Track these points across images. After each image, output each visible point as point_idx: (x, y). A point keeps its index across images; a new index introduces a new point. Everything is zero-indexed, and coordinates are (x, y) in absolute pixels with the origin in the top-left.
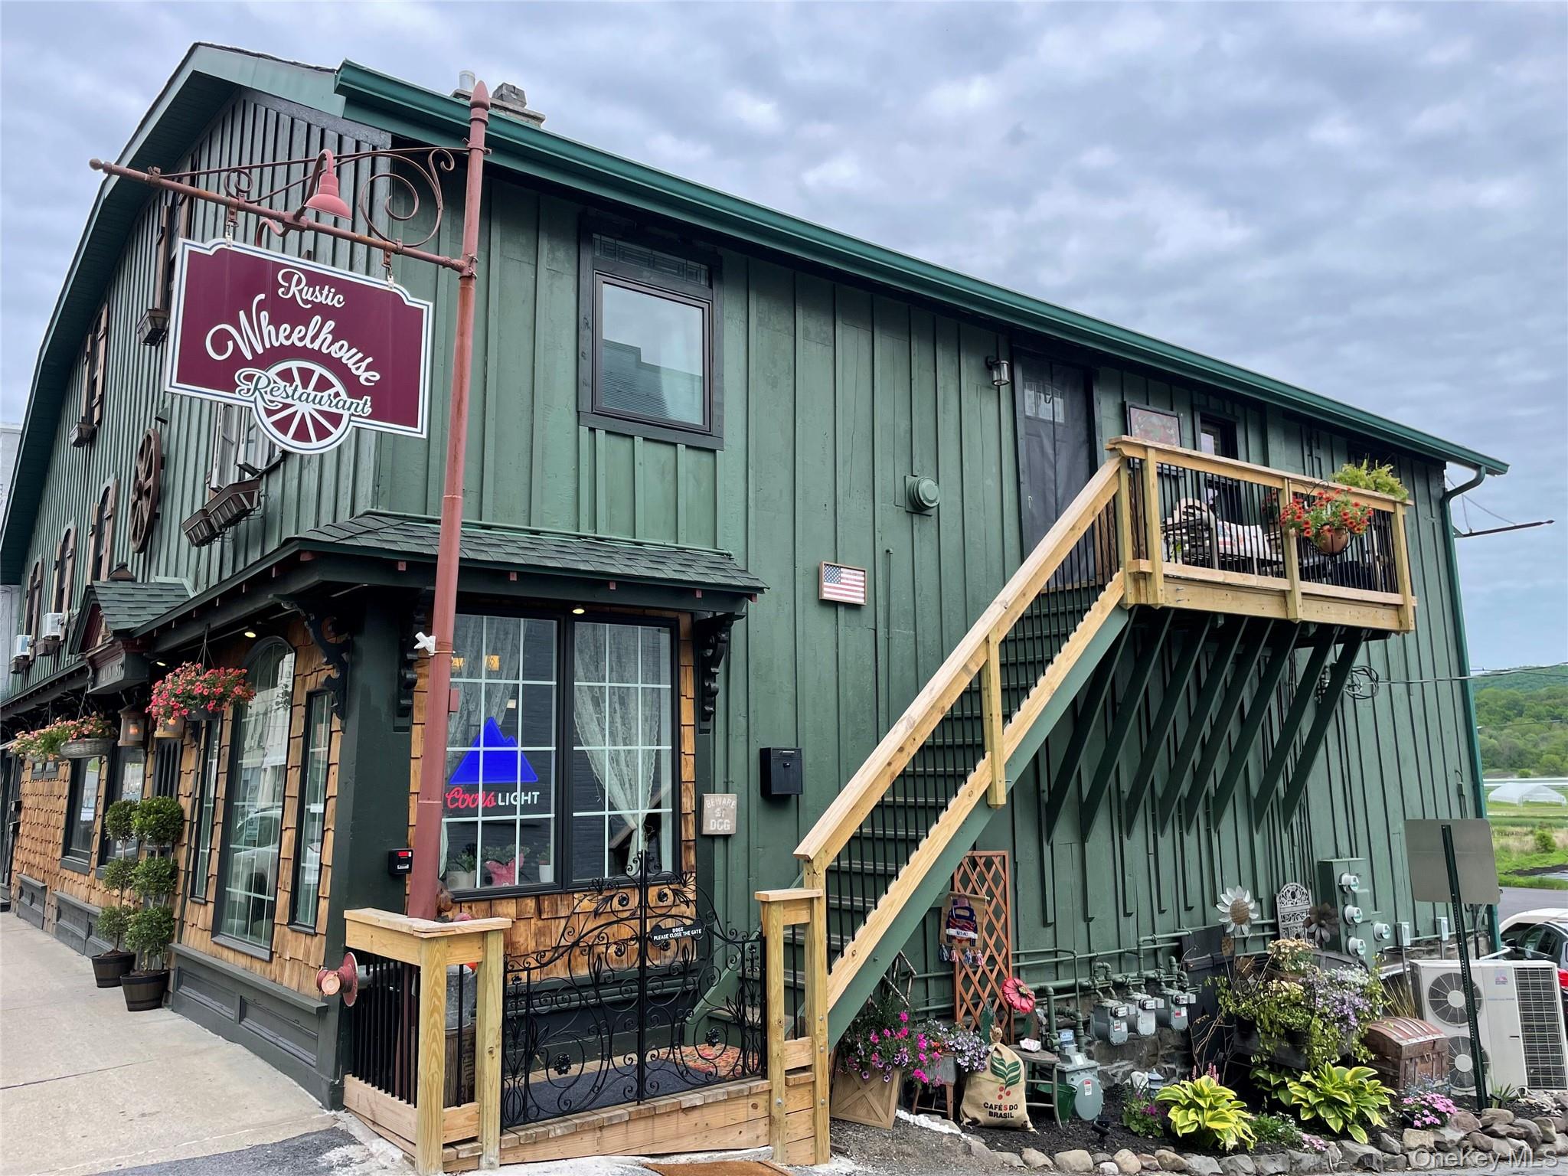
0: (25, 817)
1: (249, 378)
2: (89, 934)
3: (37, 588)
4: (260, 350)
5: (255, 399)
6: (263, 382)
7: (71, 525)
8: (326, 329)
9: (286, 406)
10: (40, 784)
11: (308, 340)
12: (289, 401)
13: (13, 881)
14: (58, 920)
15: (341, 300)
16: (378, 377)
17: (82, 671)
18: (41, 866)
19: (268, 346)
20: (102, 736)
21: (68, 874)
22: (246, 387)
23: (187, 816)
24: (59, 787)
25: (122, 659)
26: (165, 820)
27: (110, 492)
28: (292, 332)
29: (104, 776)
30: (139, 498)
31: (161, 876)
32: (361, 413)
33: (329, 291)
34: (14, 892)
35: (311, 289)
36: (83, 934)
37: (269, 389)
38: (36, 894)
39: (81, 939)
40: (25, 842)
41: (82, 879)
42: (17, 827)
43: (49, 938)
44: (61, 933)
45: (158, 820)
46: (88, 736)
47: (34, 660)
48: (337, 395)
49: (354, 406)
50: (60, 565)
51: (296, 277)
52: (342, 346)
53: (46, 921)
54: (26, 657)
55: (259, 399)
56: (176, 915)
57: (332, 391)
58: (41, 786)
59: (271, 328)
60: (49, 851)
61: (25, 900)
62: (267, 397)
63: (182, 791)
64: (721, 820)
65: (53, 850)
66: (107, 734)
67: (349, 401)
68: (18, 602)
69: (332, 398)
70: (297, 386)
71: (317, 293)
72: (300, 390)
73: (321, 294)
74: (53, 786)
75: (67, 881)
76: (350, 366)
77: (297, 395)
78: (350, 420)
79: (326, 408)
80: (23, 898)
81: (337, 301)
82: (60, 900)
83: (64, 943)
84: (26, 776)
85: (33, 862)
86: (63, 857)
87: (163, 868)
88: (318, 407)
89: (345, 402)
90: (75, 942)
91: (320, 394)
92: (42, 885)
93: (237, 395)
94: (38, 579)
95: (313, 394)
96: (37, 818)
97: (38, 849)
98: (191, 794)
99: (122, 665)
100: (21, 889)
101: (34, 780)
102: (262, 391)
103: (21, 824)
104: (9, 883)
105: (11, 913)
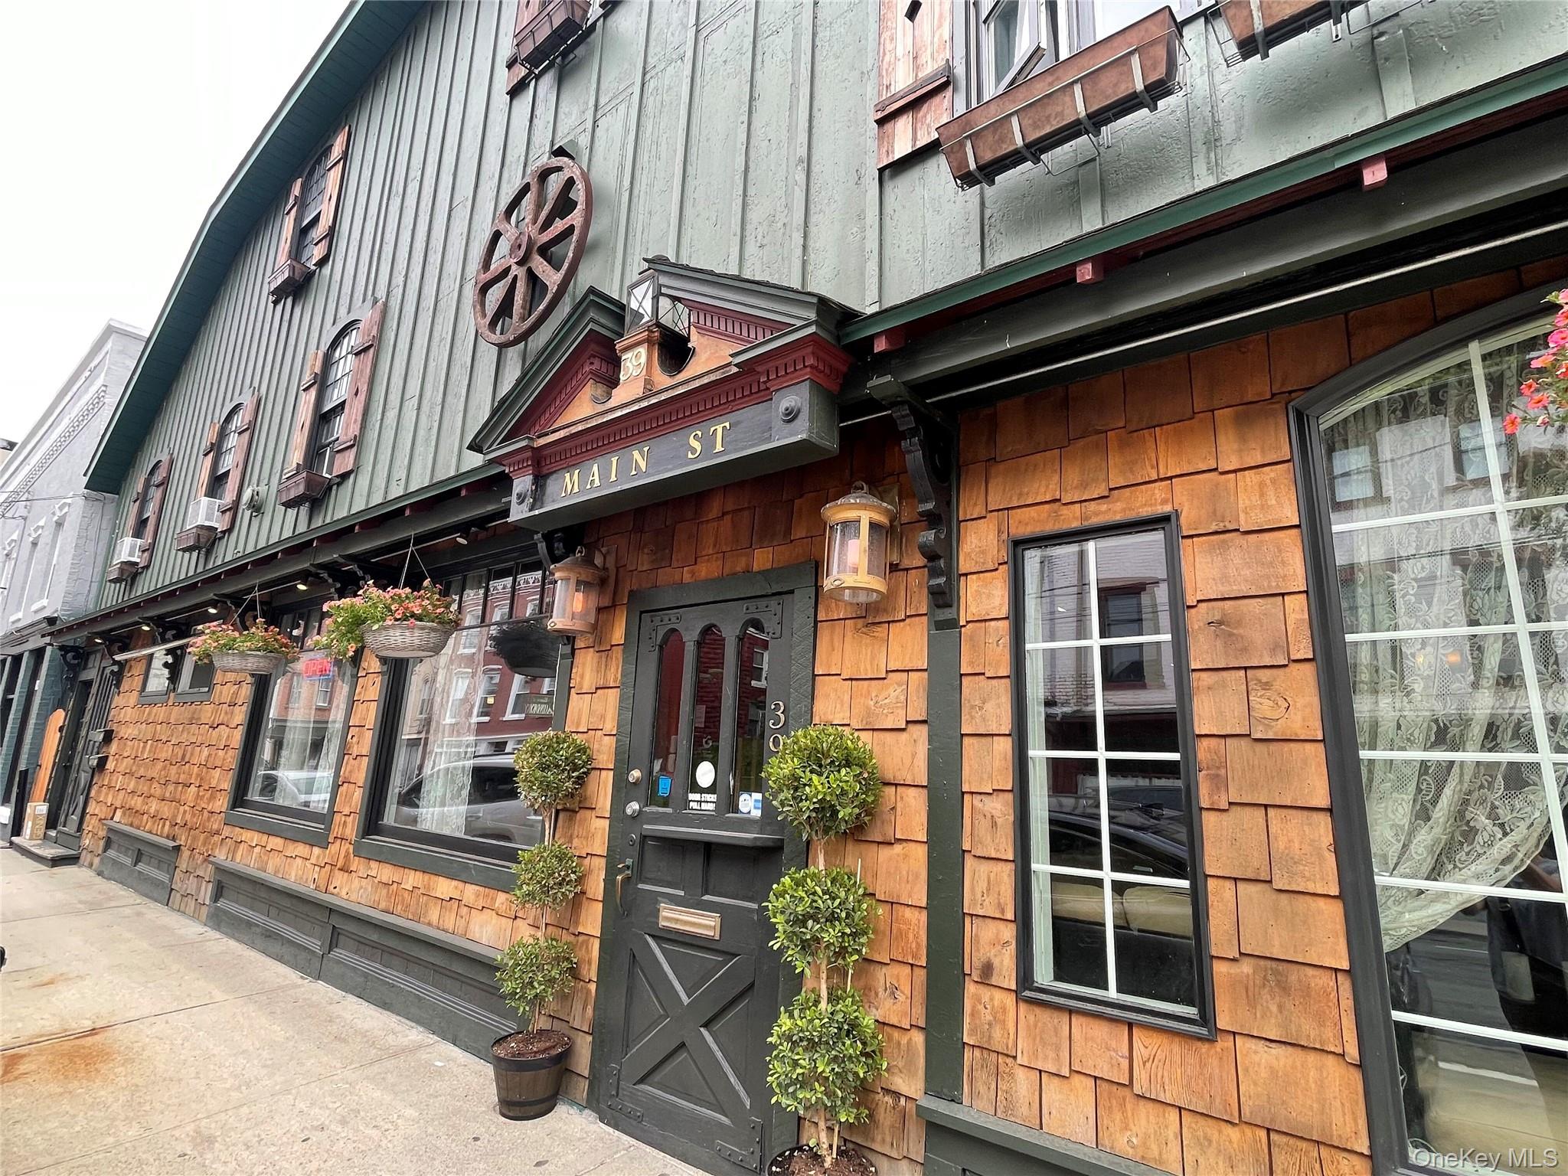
0: (122, 749)
2: (333, 945)
3: (158, 486)
7: (244, 399)
10: (158, 710)
13: (87, 828)
14: (214, 901)
18: (165, 815)
21: (250, 836)
24: (217, 712)
27: (360, 324)
34: (91, 842)
38: (151, 852)
39: (311, 951)
40: (117, 781)
41: (304, 850)
42: (102, 762)
44: (219, 920)
47: (148, 564)
50: (215, 448)
53: (179, 896)
54: (132, 565)
58: (166, 713)
60: (191, 798)
61: (121, 856)
65: (200, 798)
68: (112, 512)
74: (197, 711)
75: (243, 846)
80: (112, 852)
82: (221, 870)
84: (124, 699)
85: (140, 808)
86: (230, 809)
90: (279, 947)
92: (172, 844)
94: (160, 476)
96: (153, 753)
97: (157, 792)
100: (109, 841)
101: (141, 704)
103: (111, 758)
104: (80, 829)
105: (84, 869)
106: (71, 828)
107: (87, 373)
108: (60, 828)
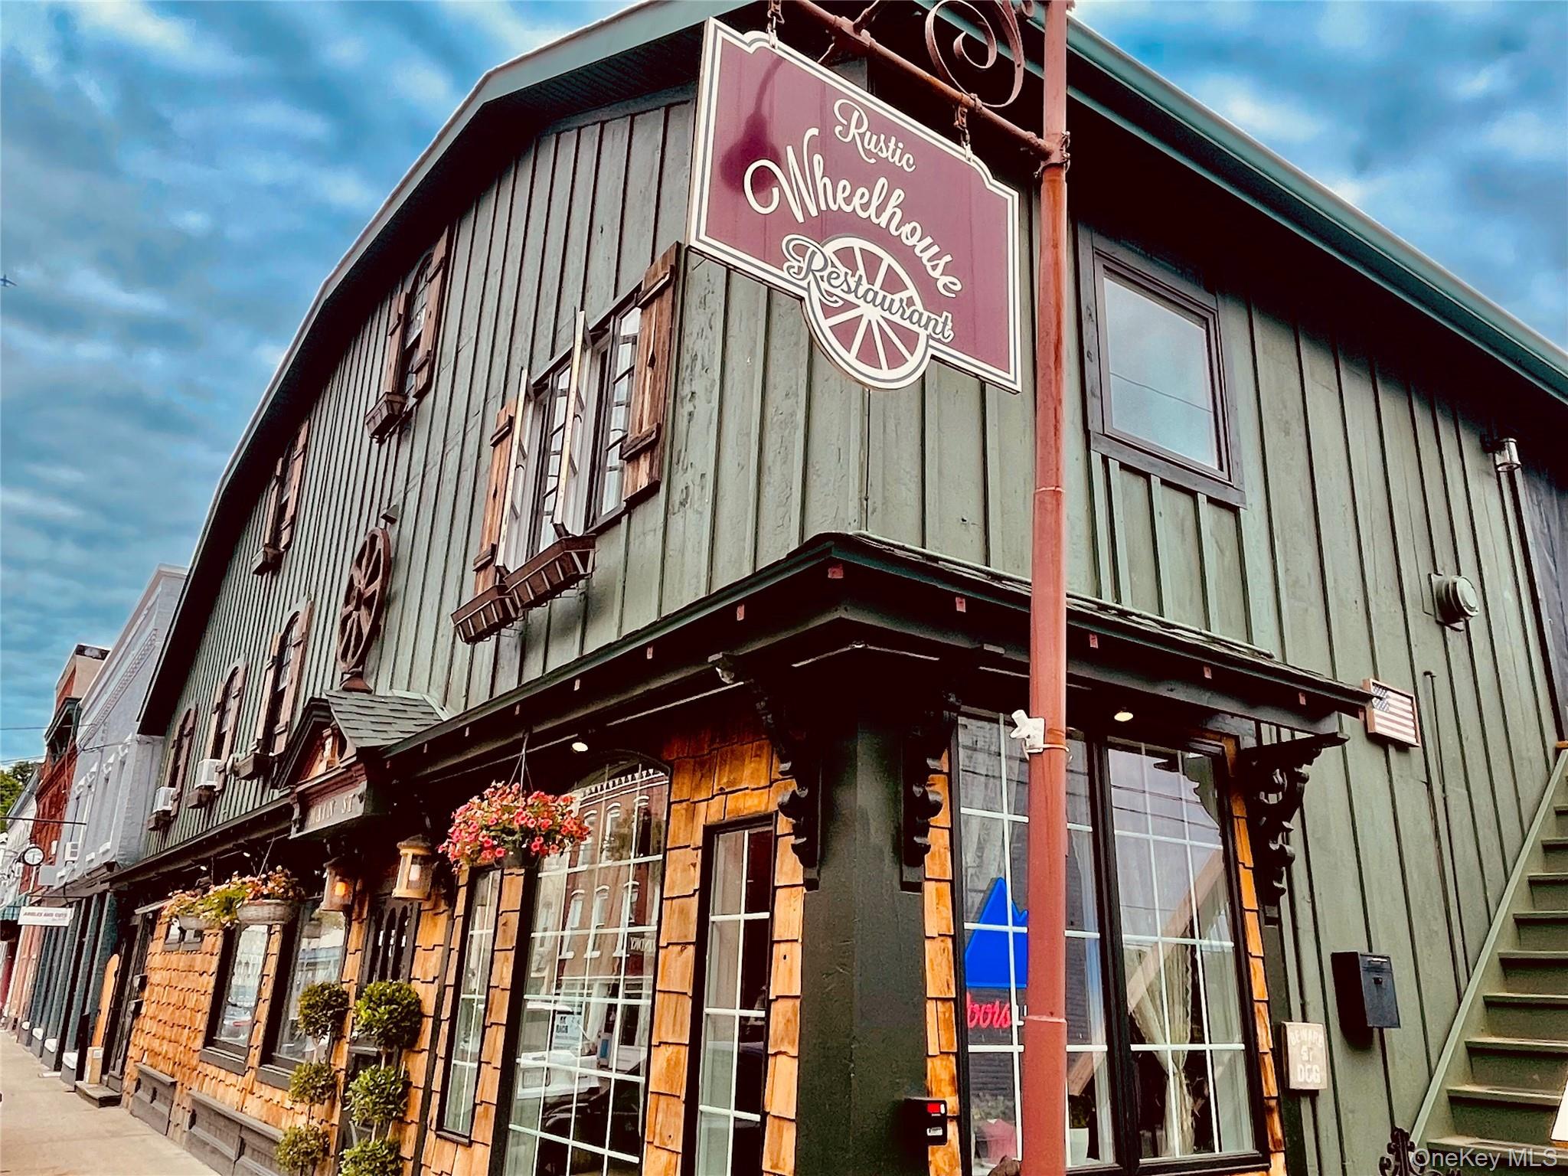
0: (151, 994)
1: (801, 250)
2: (241, 1153)
3: (187, 736)
4: (814, 212)
5: (809, 283)
6: (818, 263)
7: (240, 663)
8: (893, 202)
9: (849, 306)
10: (174, 957)
11: (872, 211)
12: (851, 298)
13: (127, 1070)
14: (190, 1128)
15: (911, 162)
16: (958, 287)
17: (285, 812)
18: (170, 1055)
19: (823, 207)
20: (284, 897)
21: (211, 1070)
22: (796, 264)
23: (429, 1008)
24: (203, 961)
25: (362, 787)
26: (400, 1013)
27: (300, 617)
28: (853, 194)
29: (275, 948)
30: (357, 608)
31: (389, 1094)
32: (940, 336)
33: (897, 146)
34: (128, 1084)
35: (875, 138)
36: (232, 1153)
37: (825, 274)
38: (160, 1089)
39: (230, 1160)
40: (147, 1024)
41: (232, 1078)
42: (139, 1006)
43: (178, 1150)
44: (196, 1145)
45: (390, 1013)
46: (267, 897)
47: (176, 816)
48: (910, 302)
49: (933, 323)
50: (222, 708)
51: (856, 115)
52: (915, 229)
53: (172, 1126)
54: (166, 813)
55: (813, 285)
56: (407, 1151)
57: (904, 295)
58: (178, 960)
59: (826, 180)
60: (183, 1040)
61: (144, 1095)
62: (824, 285)
63: (417, 972)
64: (1308, 1066)
65: (189, 1038)
66: (291, 894)
67: (926, 314)
68: (160, 754)
69: (904, 305)
70: (861, 276)
71: (882, 144)
72: (865, 286)
73: (887, 148)
74: (194, 959)
75: (207, 1079)
76: (925, 261)
77: (860, 293)
78: (928, 345)
79: (896, 319)
80: (140, 1092)
81: (905, 162)
82: (195, 1101)
83: (198, 1158)
84: (156, 946)
85: (157, 1049)
86: (204, 1047)
87: (392, 1083)
88: (887, 315)
89: (921, 315)
90: (216, 1160)
91: (889, 297)
92: (172, 1080)
93: (785, 275)
94: (189, 725)
95: (881, 293)
96: (168, 998)
97: (167, 1034)
98: (435, 978)
99: (361, 797)
100: (139, 1083)
101: (165, 952)
102: (818, 274)
103: (144, 1003)
104: (122, 1072)
105: (123, 1109)
106: (116, 1073)
107: (145, 612)
108: (111, 1072)
